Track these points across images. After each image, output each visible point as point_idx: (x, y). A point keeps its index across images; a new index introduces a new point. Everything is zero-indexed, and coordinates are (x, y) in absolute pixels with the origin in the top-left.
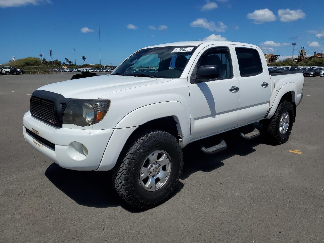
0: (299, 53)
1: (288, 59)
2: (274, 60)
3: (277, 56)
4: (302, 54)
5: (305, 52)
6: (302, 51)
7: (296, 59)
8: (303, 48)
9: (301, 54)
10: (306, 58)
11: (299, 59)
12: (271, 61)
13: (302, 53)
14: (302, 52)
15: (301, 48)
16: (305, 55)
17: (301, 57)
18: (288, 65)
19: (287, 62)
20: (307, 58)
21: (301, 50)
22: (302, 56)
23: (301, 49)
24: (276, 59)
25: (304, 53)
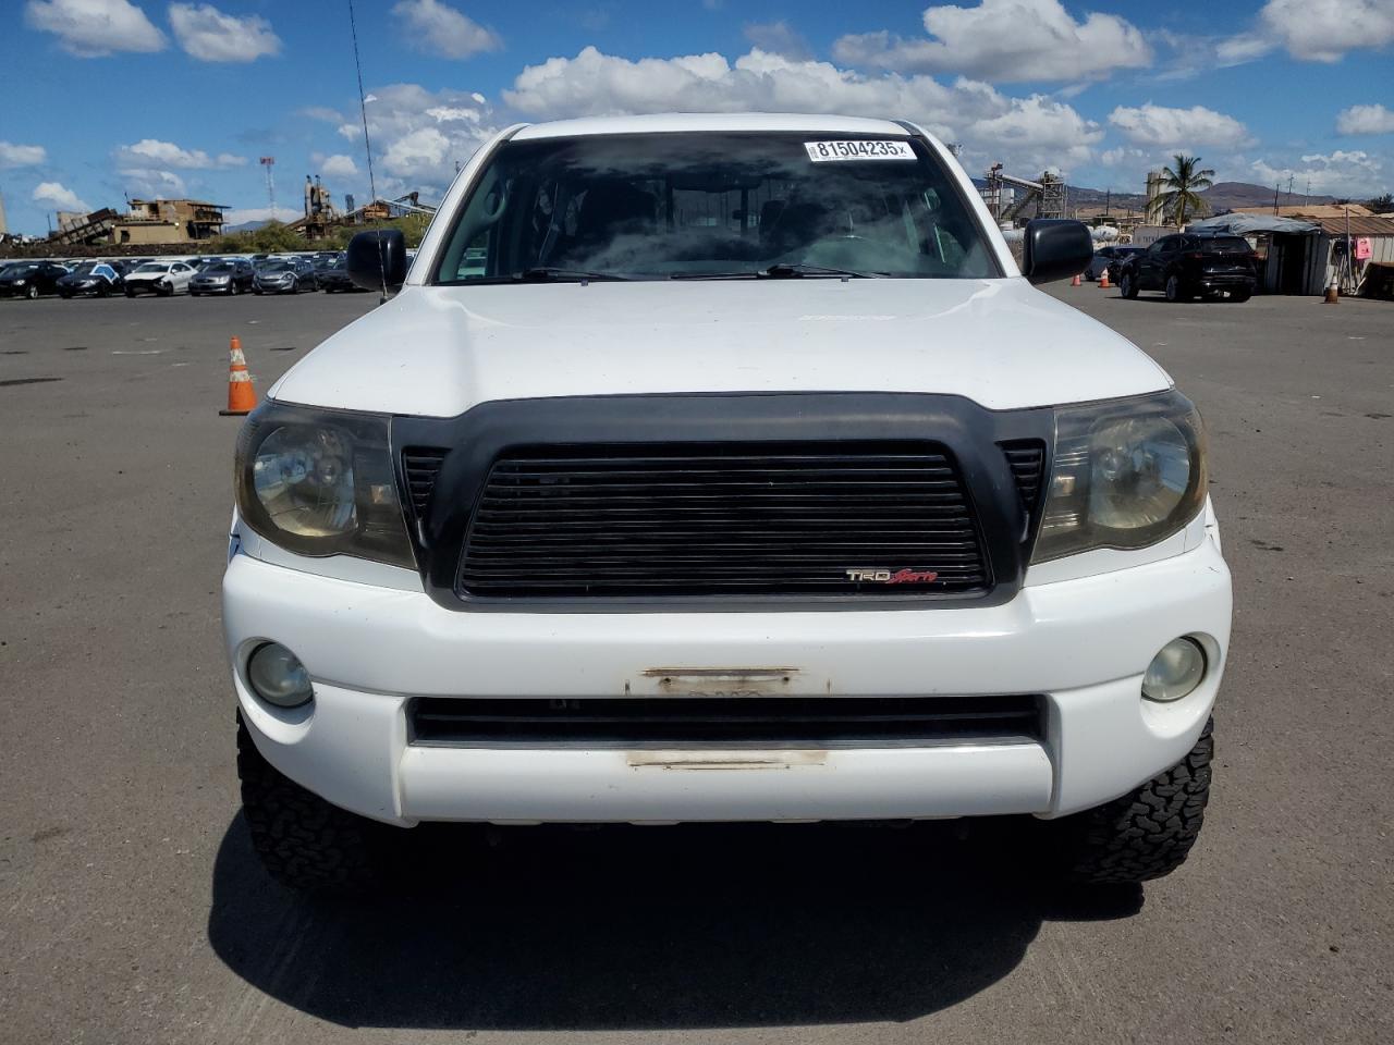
0: (306, 198)
1: (274, 223)
2: (211, 227)
3: (218, 210)
4: (319, 204)
5: (328, 196)
6: (313, 191)
7: (297, 222)
8: (314, 180)
9: (313, 204)
10: (335, 218)
11: (311, 222)
12: (200, 231)
13: (315, 200)
14: (316, 195)
15: (308, 177)
16: (328, 207)
17: (315, 213)
18: (279, 247)
19: (273, 234)
20: (339, 219)
21: (309, 186)
22: (320, 211)
23: (310, 181)
24: (220, 225)
25: (323, 200)
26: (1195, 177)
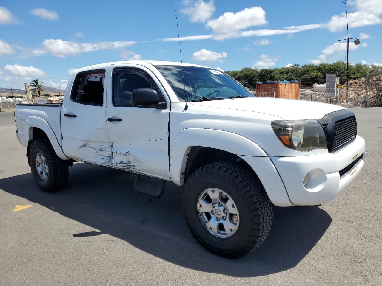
26: (40, 85)
